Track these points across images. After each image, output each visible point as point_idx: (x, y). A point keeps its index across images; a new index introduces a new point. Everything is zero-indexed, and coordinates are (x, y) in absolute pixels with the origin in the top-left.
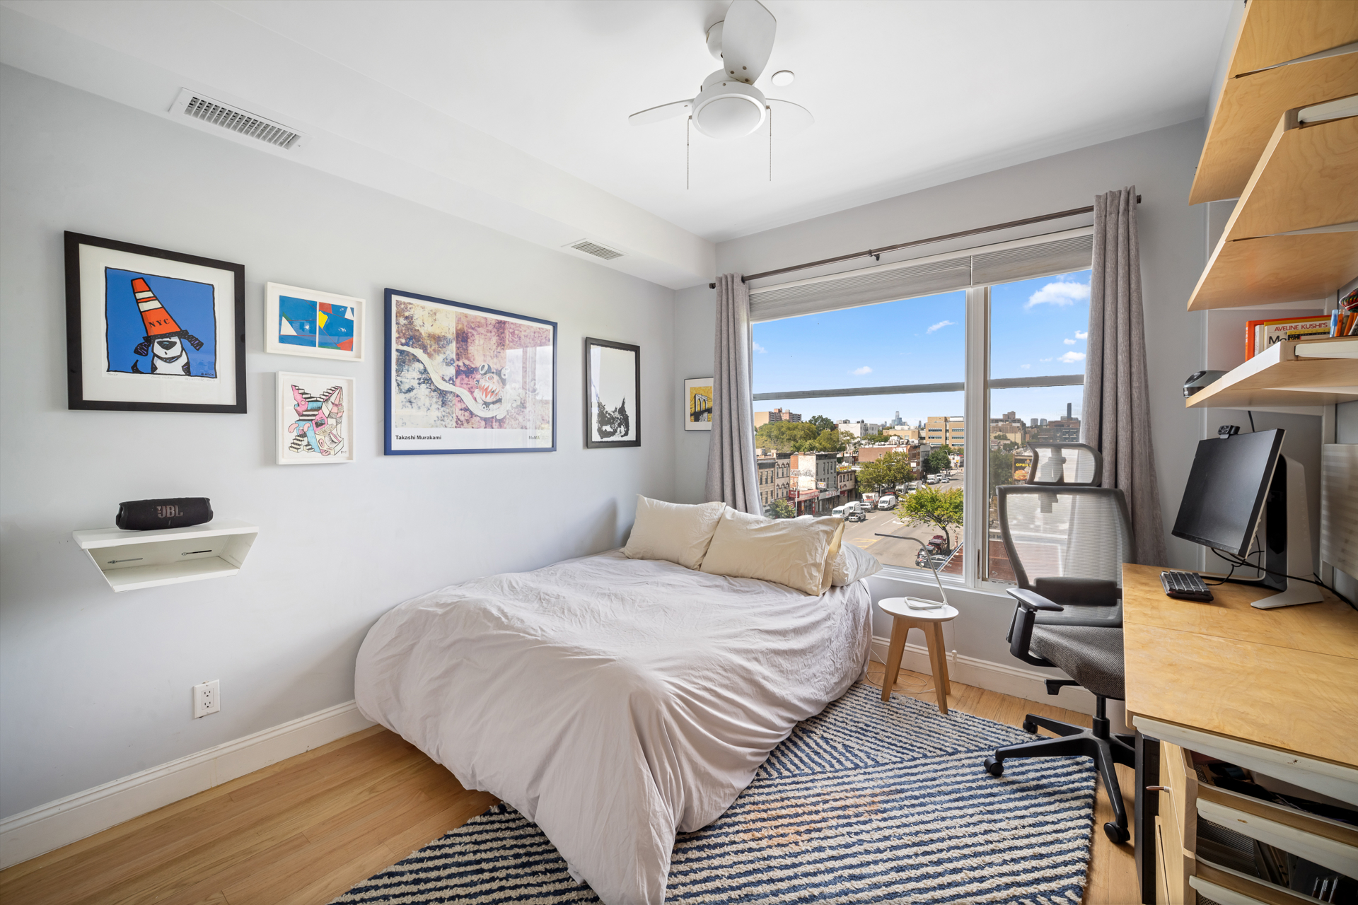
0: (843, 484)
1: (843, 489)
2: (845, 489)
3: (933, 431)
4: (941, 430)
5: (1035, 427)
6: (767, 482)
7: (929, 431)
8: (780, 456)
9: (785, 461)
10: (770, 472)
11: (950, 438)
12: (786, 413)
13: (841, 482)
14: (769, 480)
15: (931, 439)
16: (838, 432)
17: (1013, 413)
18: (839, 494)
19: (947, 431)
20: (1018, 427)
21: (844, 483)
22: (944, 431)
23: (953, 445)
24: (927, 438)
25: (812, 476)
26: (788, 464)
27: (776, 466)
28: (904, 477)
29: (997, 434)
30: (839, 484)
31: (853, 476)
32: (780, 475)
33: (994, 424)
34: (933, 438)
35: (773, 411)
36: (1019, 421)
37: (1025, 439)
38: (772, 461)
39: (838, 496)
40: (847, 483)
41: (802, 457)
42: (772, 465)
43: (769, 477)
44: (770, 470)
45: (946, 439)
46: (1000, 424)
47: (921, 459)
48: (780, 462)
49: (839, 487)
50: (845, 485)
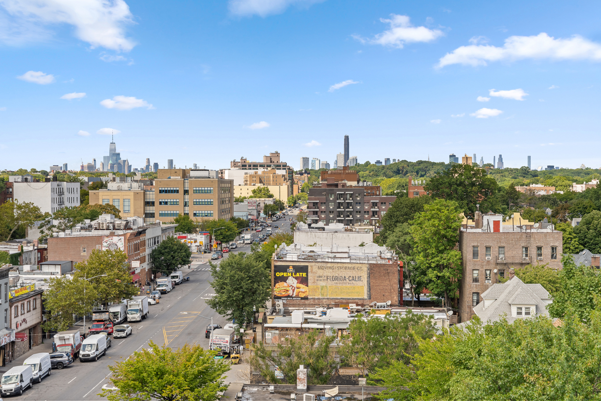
0: (20, 319)
1: (20, 328)
2: (24, 326)
3: (166, 191)
4: (177, 191)
5: (306, 172)
7: (161, 192)
11: (190, 204)
13: (16, 316)
15: (163, 206)
16: (13, 205)
17: (277, 154)
18: (13, 338)
19: (186, 192)
20: (283, 176)
21: (23, 317)
22: (181, 192)
23: (195, 214)
24: (157, 204)
28: (121, 292)
29: (256, 188)
30: (14, 321)
31: (39, 302)
33: (252, 172)
34: (166, 203)
36: (285, 166)
37: (292, 193)
39: (13, 343)
40: (27, 316)
45: (186, 204)
46: (260, 171)
47: (148, 251)
49: (14, 326)
50: (24, 320)
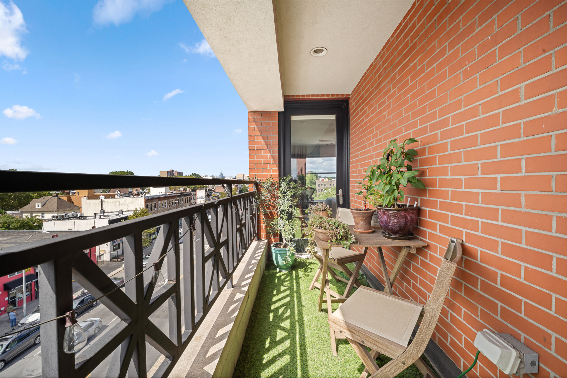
6: (187, 202)
8: (192, 191)
9: (194, 193)
10: (189, 198)
12: (175, 172)
14: (188, 201)
25: (204, 199)
26: (195, 194)
27: (191, 195)
32: (192, 199)
35: (169, 171)
38: (189, 193)
41: (199, 191)
42: (189, 195)
43: (188, 200)
44: (189, 197)
48: (193, 193)
